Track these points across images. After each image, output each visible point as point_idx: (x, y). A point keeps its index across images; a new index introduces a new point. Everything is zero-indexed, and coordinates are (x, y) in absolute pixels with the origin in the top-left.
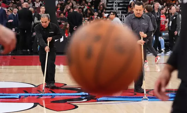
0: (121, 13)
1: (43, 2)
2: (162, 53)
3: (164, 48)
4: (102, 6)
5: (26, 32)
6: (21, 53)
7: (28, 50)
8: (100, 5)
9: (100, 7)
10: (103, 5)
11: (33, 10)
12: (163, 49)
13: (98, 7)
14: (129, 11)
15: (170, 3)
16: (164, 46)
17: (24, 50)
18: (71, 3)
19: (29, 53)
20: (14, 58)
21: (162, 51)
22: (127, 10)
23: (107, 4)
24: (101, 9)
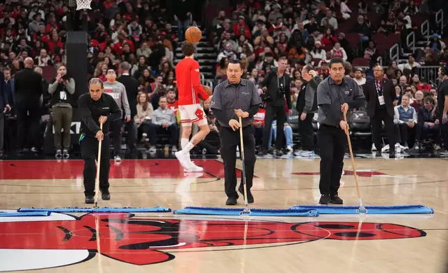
0: (203, 77)
1: (53, 57)
2: (289, 153)
3: (292, 145)
4: (166, 64)
5: (28, 114)
6: (20, 155)
7: (33, 149)
8: (163, 61)
9: (163, 65)
10: (168, 62)
11: (41, 72)
12: (289, 147)
13: (160, 66)
14: (218, 74)
15: (294, 58)
16: (292, 142)
17: (25, 150)
18: (107, 59)
19: (36, 155)
20: (12, 165)
21: (288, 151)
22: (214, 71)
23: (174, 59)
24: (166, 70)
